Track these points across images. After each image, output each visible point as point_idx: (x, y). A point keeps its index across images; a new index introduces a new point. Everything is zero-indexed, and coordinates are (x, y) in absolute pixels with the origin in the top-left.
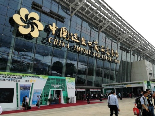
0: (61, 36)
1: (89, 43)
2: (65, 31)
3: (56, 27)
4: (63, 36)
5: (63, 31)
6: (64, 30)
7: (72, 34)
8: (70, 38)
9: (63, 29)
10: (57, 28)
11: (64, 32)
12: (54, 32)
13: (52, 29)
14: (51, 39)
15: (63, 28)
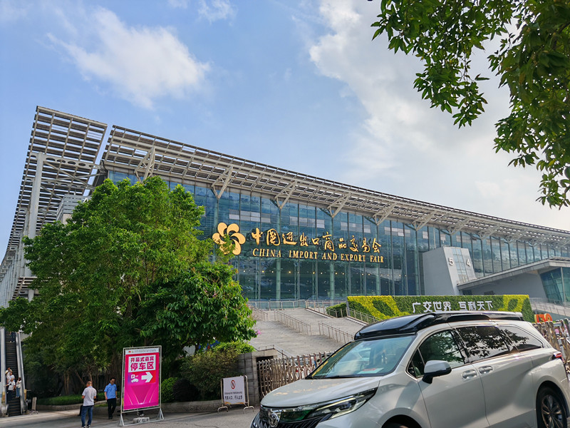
0: (268, 244)
1: (313, 241)
2: (273, 234)
3: (260, 233)
4: (270, 243)
5: (270, 235)
6: (271, 233)
7: (283, 235)
8: (282, 242)
10: (262, 233)
11: (272, 236)
12: (258, 241)
13: (255, 238)
14: (256, 250)
15: (270, 231)
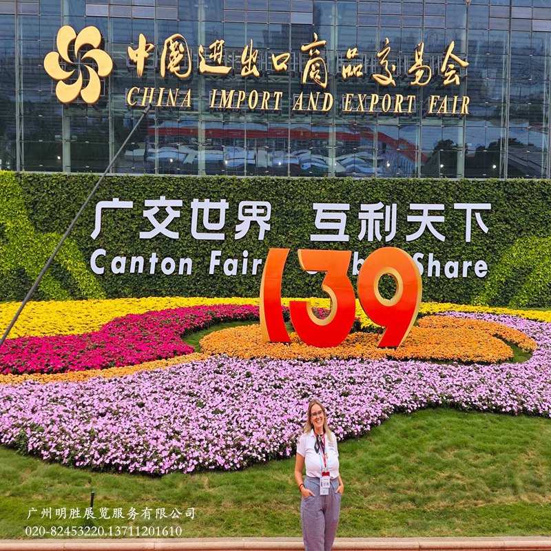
0: (163, 74)
1: (275, 60)
2: (176, 50)
3: (147, 48)
4: (168, 71)
5: (169, 51)
6: (172, 47)
7: (201, 49)
8: (195, 70)
9: (169, 45)
10: (152, 46)
11: (174, 53)
12: (140, 67)
13: (135, 61)
15: (170, 39)
